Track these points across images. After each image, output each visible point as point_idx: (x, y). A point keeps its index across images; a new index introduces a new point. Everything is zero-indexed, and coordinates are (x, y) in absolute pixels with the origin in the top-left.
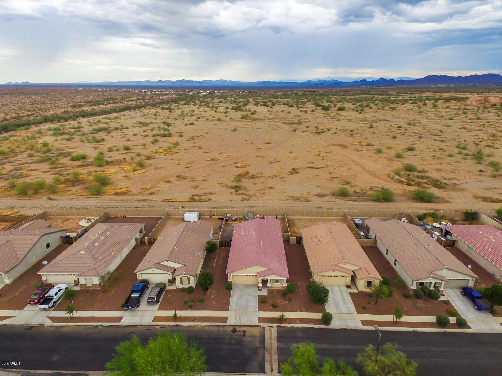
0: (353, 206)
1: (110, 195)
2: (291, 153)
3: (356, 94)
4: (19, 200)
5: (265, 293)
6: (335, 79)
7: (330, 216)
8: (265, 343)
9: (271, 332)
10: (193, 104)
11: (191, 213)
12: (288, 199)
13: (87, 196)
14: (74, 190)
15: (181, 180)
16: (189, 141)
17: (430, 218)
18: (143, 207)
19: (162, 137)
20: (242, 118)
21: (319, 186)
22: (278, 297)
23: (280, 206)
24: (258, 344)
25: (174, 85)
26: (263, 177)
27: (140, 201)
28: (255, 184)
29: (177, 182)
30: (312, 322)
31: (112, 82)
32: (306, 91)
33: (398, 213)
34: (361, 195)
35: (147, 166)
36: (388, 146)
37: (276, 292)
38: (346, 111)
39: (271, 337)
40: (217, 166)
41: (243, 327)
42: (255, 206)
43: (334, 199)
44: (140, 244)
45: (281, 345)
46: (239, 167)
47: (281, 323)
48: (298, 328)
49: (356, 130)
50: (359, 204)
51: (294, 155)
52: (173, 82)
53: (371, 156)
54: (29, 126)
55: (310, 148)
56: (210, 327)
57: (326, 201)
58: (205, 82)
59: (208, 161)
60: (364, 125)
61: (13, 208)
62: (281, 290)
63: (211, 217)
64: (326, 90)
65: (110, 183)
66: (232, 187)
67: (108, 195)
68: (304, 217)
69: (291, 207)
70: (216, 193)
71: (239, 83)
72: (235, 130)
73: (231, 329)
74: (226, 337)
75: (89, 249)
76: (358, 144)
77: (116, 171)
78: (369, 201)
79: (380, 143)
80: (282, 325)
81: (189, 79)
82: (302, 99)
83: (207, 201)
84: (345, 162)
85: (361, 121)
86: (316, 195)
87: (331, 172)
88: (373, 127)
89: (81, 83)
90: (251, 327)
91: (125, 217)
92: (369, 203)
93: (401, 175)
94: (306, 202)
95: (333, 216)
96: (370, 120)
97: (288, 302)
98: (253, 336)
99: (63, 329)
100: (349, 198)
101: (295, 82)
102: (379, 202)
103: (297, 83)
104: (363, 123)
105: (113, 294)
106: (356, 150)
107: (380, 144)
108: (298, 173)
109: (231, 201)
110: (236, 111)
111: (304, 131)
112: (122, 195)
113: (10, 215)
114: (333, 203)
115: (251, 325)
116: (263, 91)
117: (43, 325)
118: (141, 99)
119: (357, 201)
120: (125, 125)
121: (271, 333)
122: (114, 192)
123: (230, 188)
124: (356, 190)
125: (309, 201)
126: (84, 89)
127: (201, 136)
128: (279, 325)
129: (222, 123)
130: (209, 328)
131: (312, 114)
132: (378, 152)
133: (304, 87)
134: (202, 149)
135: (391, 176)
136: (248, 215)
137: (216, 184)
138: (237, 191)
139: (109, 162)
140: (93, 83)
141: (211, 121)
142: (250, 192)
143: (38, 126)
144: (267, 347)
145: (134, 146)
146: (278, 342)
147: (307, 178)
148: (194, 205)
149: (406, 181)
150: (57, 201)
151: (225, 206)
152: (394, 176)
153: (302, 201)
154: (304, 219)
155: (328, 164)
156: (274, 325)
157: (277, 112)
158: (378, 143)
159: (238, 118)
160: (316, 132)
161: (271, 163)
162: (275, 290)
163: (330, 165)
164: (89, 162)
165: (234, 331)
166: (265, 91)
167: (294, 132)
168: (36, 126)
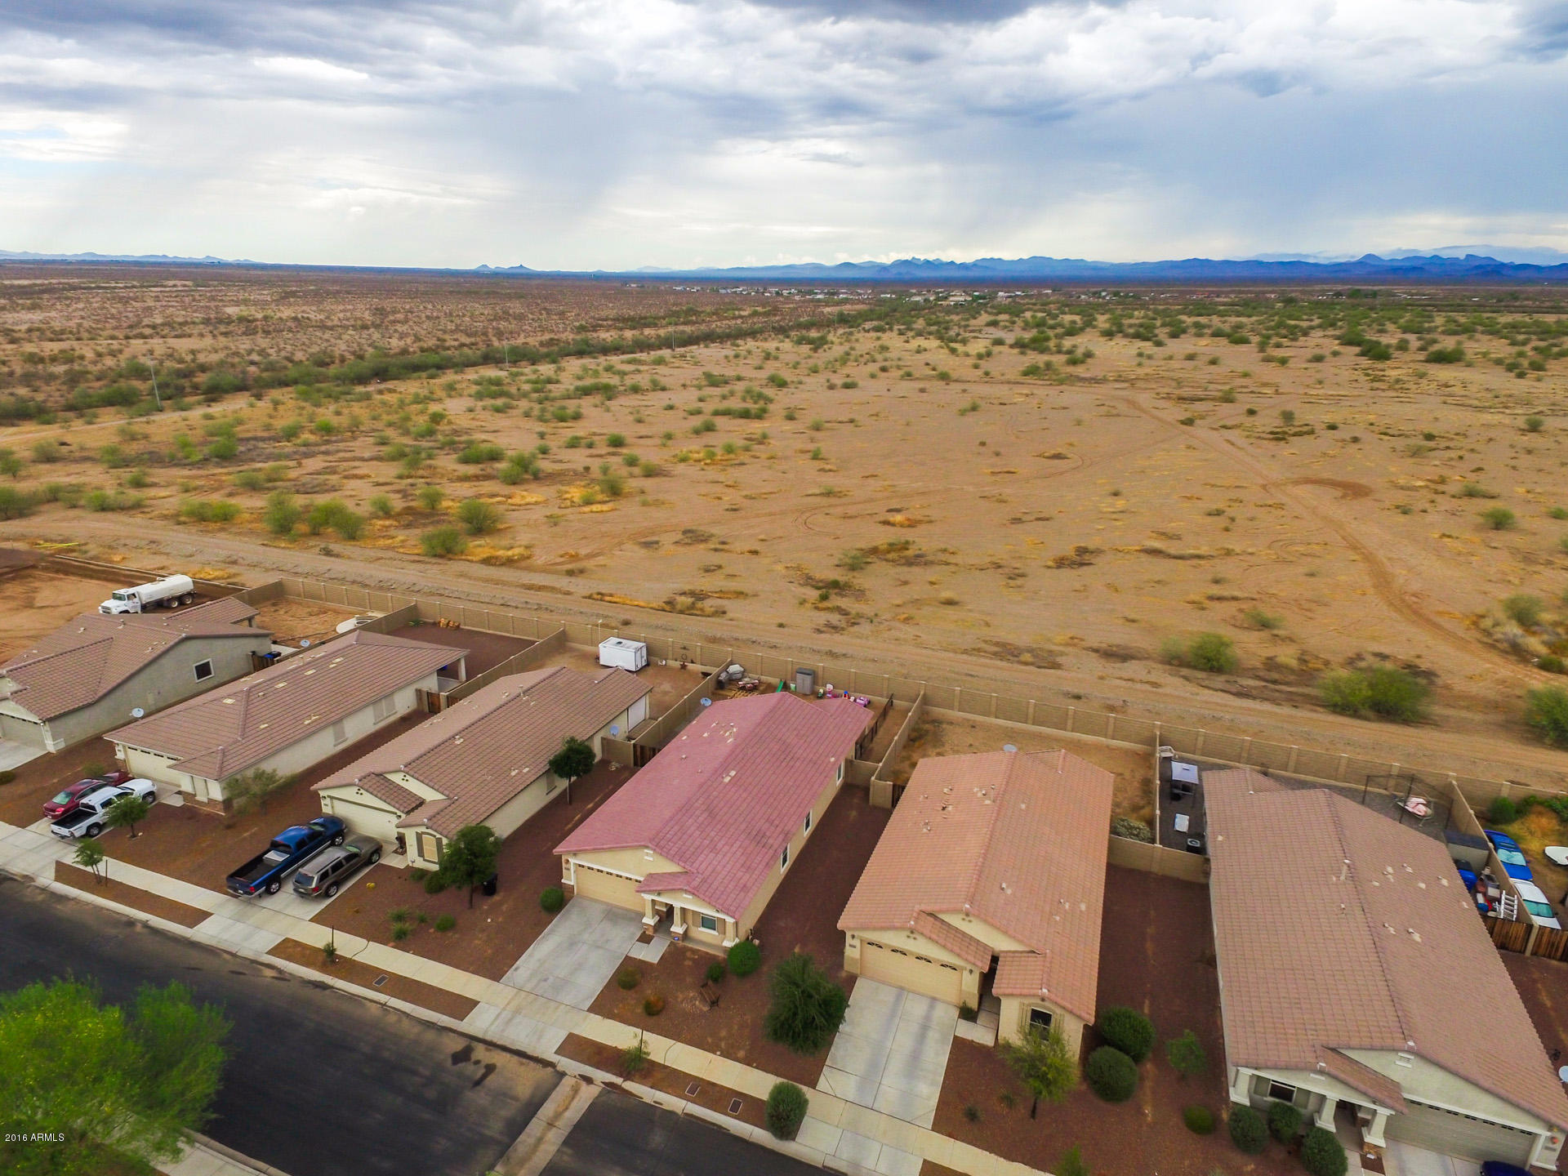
0: (1218, 714)
1: (471, 561)
2: (1116, 494)
3: (1552, 308)
4: (263, 545)
5: (652, 954)
6: (1482, 253)
7: (1094, 733)
8: (520, 1133)
9: (573, 1098)
10: (899, 330)
11: (620, 643)
12: (979, 650)
13: (416, 558)
14: (401, 538)
15: (687, 544)
16: (802, 435)
17: (1547, 822)
18: (524, 606)
19: (734, 418)
20: (1026, 374)
21: (1133, 621)
22: (689, 980)
23: (929, 669)
24: (495, 1128)
25: (886, 275)
26: (948, 564)
27: (530, 587)
28: (906, 583)
29: (673, 548)
30: (735, 1108)
31: (719, 270)
32: (1338, 294)
33: (1395, 772)
34: (1292, 678)
35: (630, 495)
36: (1554, 507)
37: (694, 960)
38: (1463, 364)
39: (558, 1115)
40: (827, 514)
41: (499, 1051)
42: (844, 655)
43: (1159, 674)
44: (427, 709)
45: (567, 1159)
46: (893, 525)
47: (628, 1077)
48: (672, 1113)
49: (1457, 434)
50: (1249, 709)
51: (1120, 503)
52: (884, 268)
53: (1449, 537)
54: (440, 372)
55: (1206, 484)
56: (404, 1018)
57: (1121, 678)
58: (980, 264)
59: (810, 498)
60: (1507, 420)
61: (235, 562)
62: (714, 957)
63: (684, 667)
64: (1430, 290)
65: (499, 530)
66: (820, 584)
67: (468, 561)
68: (993, 720)
69: (969, 678)
70: (756, 595)
71: (1096, 267)
72: (974, 408)
73: (458, 1045)
74: (421, 1069)
75: (248, 696)
76: (1427, 487)
77: (539, 500)
78: (1309, 706)
79: (1528, 492)
80: (630, 1086)
81: (931, 257)
82: (1305, 317)
83: (709, 616)
84: (1315, 547)
85: (1503, 402)
86: (1096, 651)
87: (1220, 576)
88: (1541, 428)
89: (645, 271)
90: (524, 1060)
91: (458, 626)
92: (1303, 714)
93: (1537, 624)
94: (1039, 667)
95: (1106, 736)
96: (1545, 405)
97: (705, 1009)
98: (505, 1095)
99: (58, 907)
100: (1228, 681)
101: (1311, 261)
102: (1350, 716)
103: (1316, 265)
104: (1507, 411)
105: (245, 838)
106: (1397, 507)
107: (1530, 496)
108: (1091, 564)
109: (781, 625)
110: (1022, 353)
111: (1224, 427)
112: (502, 565)
113: (214, 579)
114: (1148, 687)
115: (530, 1052)
116: (1168, 292)
117: (31, 879)
118: (766, 314)
119: (1254, 698)
120: (664, 381)
121: (570, 1104)
122: (485, 556)
123: (813, 586)
124: (1276, 656)
125: (1056, 666)
126: (643, 287)
127: (852, 421)
128: (618, 1080)
129: (947, 387)
130: (399, 1021)
131: (1306, 369)
132: (1493, 526)
133: (1343, 281)
134: (822, 459)
135: (1487, 623)
136: (794, 679)
137: (780, 568)
138: (824, 598)
139: (541, 475)
140: (673, 273)
141: (917, 379)
142: (865, 607)
143: (462, 372)
144: (516, 1150)
145: (641, 437)
146: (566, 1143)
147: (1109, 586)
148: (660, 623)
149: (1543, 650)
150: (337, 560)
151: (748, 640)
152: (1496, 624)
153: (1026, 664)
154: (988, 728)
155: (1231, 547)
156: (602, 1076)
157: (1171, 358)
158: (1521, 490)
159: (1013, 374)
160: (1272, 433)
161: (1017, 521)
162: (694, 951)
163: (1238, 550)
164: (498, 470)
165: (463, 1056)
166: (1172, 292)
167: (1185, 427)
168: (456, 373)
